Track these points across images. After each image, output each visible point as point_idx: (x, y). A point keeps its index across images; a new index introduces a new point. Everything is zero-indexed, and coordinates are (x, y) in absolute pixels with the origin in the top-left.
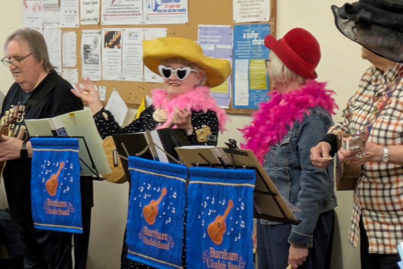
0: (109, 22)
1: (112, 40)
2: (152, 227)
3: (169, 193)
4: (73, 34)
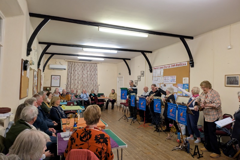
0: (165, 83)
1: (165, 85)
2: (171, 113)
3: (174, 108)
4: (159, 85)
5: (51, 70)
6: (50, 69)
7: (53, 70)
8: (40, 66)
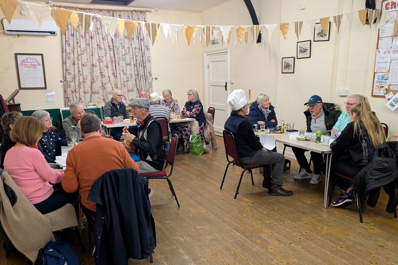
5: (10, 38)
6: (7, 35)
7: (17, 39)
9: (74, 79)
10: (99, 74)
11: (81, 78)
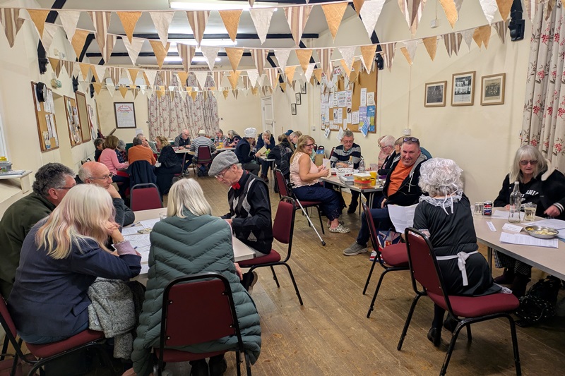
8: (78, 86)
9: (156, 120)
10: (175, 116)
11: (162, 119)
